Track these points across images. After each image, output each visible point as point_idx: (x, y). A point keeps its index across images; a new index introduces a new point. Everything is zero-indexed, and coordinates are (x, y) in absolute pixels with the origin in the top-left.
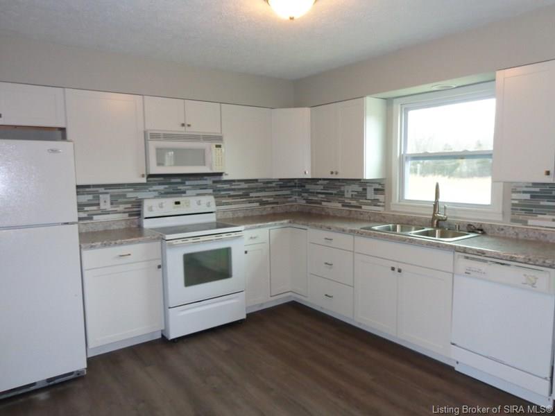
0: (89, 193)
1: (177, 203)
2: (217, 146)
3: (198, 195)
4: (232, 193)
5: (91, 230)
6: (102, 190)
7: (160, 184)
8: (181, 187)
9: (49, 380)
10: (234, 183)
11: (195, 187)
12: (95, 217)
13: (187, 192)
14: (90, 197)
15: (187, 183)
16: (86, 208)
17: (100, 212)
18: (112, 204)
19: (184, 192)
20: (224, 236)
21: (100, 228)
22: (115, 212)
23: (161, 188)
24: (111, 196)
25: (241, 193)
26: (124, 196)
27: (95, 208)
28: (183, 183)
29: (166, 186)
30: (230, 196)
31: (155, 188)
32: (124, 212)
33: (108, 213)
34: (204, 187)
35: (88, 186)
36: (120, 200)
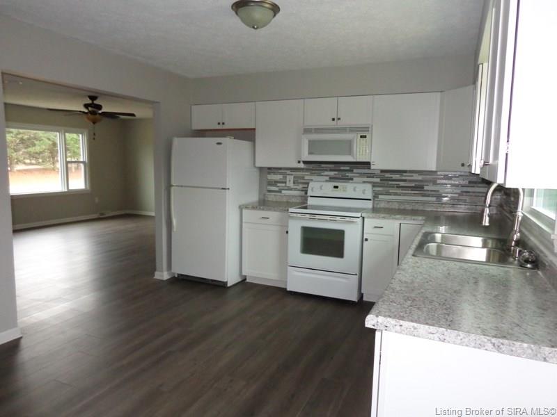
0: (281, 174)
1: (336, 187)
2: (361, 137)
3: (364, 182)
4: (402, 184)
5: (278, 200)
6: (288, 172)
7: (331, 170)
8: (350, 175)
9: (212, 281)
10: (405, 174)
11: (361, 175)
12: (283, 192)
13: (354, 179)
14: (281, 177)
15: (355, 171)
16: (278, 185)
17: (286, 188)
18: (294, 183)
19: (352, 179)
20: (338, 218)
21: (285, 200)
22: (295, 189)
23: (332, 173)
24: (294, 177)
25: (413, 185)
26: (303, 178)
27: (283, 185)
28: (351, 171)
29: (336, 173)
30: (399, 187)
31: (326, 173)
32: (303, 191)
33: (291, 189)
34: (372, 175)
35: (280, 169)
36: (300, 181)
